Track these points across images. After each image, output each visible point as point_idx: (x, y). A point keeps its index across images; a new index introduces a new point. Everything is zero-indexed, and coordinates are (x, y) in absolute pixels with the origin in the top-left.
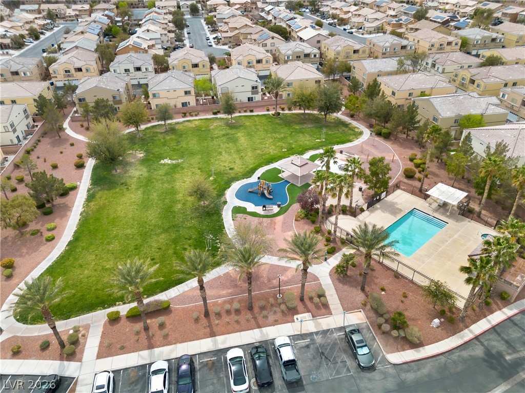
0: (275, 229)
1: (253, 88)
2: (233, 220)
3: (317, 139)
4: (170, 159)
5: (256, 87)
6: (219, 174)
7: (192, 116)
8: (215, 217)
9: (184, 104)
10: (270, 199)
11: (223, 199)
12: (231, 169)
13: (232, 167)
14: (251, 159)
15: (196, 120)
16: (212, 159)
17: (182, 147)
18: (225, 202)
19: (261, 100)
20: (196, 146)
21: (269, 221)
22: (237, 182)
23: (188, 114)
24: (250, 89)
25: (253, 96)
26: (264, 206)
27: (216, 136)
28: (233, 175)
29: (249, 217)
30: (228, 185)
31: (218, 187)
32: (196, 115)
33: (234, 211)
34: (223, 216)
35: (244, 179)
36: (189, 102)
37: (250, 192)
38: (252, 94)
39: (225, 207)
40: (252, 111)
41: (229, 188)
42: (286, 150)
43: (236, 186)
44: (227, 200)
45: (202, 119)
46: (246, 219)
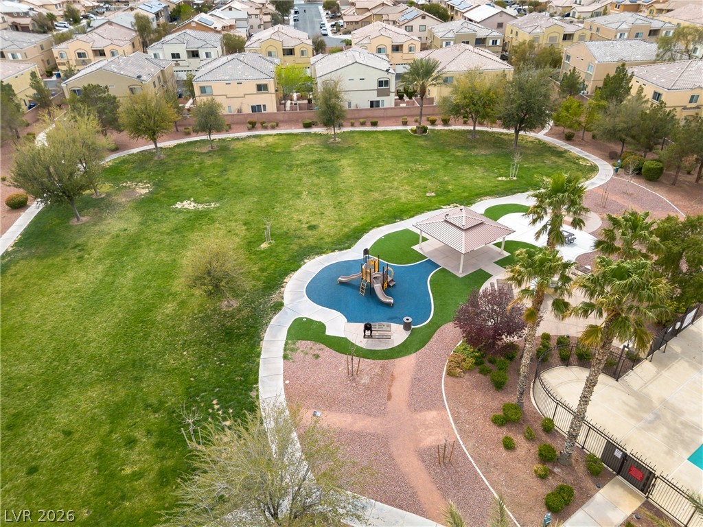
0: (389, 397)
1: (381, 83)
2: (285, 357)
3: (501, 176)
4: (195, 201)
5: (387, 83)
6: (282, 237)
7: (266, 128)
8: (241, 347)
9: (256, 109)
10: (388, 305)
11: (274, 298)
12: (312, 228)
13: (313, 223)
14: (358, 210)
15: (271, 135)
16: (278, 205)
17: (228, 179)
18: (279, 306)
19: (393, 106)
20: (255, 179)
21: (377, 370)
22: (318, 258)
23: (258, 125)
24: (375, 86)
25: (380, 99)
26: (368, 327)
27: (298, 162)
28: (311, 241)
29: (327, 353)
30: (295, 263)
31: (273, 266)
32: (273, 128)
33: (293, 332)
34: (263, 344)
35: (333, 251)
36: (264, 106)
37: (342, 283)
38: (379, 95)
39: (276, 317)
40: (374, 124)
41: (295, 270)
42: (433, 194)
43: (313, 267)
44: (285, 301)
45: (281, 135)
46: (317, 357)
